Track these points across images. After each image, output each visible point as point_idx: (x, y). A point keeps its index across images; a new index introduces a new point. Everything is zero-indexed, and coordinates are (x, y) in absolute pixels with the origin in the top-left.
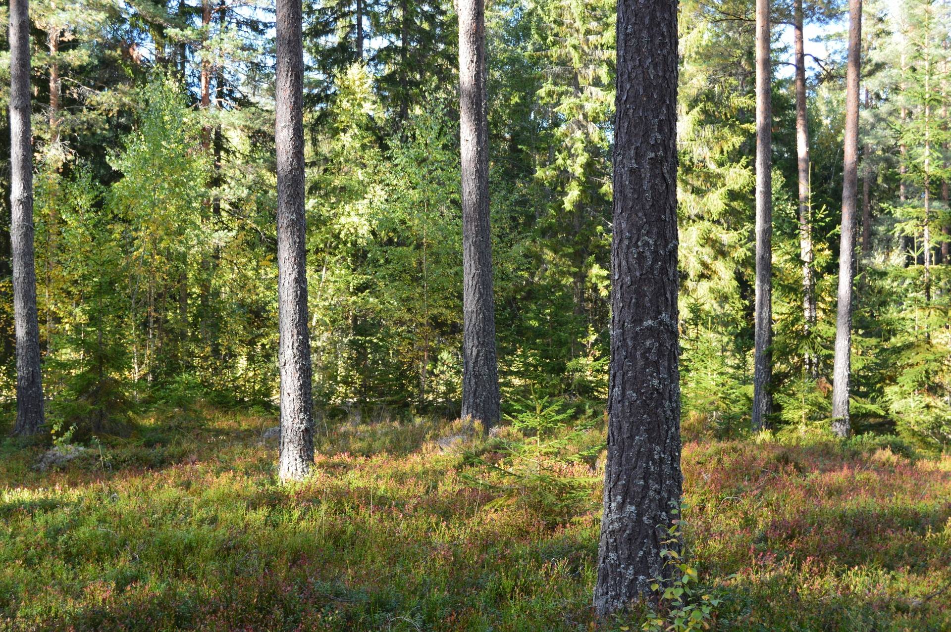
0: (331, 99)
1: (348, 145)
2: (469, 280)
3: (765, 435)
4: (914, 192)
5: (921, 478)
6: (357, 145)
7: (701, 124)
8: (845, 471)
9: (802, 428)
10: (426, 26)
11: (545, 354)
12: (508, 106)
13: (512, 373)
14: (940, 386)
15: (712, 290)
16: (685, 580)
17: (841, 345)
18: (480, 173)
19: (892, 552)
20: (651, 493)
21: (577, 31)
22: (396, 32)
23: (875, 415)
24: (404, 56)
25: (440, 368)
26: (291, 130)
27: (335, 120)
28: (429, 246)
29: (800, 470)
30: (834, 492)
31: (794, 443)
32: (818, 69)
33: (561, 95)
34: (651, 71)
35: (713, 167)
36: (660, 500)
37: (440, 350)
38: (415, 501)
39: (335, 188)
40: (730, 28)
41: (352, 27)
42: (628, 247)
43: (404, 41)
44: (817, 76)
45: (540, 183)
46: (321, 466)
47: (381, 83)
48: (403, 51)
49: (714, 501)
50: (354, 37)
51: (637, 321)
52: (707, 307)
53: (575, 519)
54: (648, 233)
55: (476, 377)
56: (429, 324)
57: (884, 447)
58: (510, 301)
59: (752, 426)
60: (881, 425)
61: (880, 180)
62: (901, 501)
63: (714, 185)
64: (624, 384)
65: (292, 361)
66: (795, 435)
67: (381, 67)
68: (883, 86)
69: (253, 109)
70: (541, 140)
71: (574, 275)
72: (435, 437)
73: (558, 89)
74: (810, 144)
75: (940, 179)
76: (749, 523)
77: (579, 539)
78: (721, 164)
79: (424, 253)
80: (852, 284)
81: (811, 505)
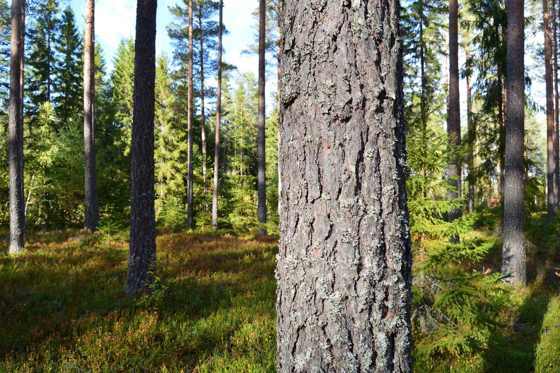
0: (37, 114)
1: (44, 131)
2: (87, 180)
3: (190, 231)
4: (238, 152)
5: (238, 242)
6: (47, 131)
7: (172, 128)
8: (215, 241)
9: (202, 228)
10: (74, 90)
11: (116, 206)
12: (105, 119)
13: (104, 212)
14: (246, 213)
15: (175, 183)
16: (156, 281)
17: (215, 201)
18: (91, 142)
19: (228, 267)
20: (145, 252)
21: (130, 95)
22: (63, 92)
23: (226, 223)
24: (66, 100)
25: (78, 211)
26: (15, 124)
27: (39, 122)
28: (74, 168)
29: (201, 242)
30: (211, 248)
31: (200, 233)
32: (209, 112)
33: (123, 116)
34: (145, 109)
35: (175, 143)
36: (149, 254)
37: (78, 205)
38: (63, 259)
39: (38, 146)
40: (181, 98)
41: (46, 88)
42: (137, 168)
43: (66, 94)
44: (208, 115)
45: (116, 146)
46: (27, 248)
47: (57, 109)
48: (65, 98)
49: (171, 254)
50: (47, 92)
51: (140, 193)
52: (173, 189)
53: (122, 262)
54: (144, 164)
55: (89, 214)
56: (74, 195)
57: (228, 233)
58: (104, 187)
59: (186, 228)
60: (228, 226)
61: (229, 149)
62: (232, 250)
63: (176, 149)
64: (135, 215)
65: (15, 209)
66: (200, 231)
67: (57, 103)
68: (230, 119)
69: (5, 116)
70: (116, 131)
71: (128, 178)
72: (73, 236)
73: (122, 114)
74: (206, 136)
75: (246, 149)
76: (182, 260)
77: (123, 269)
78: (178, 142)
79: (72, 170)
80: (218, 182)
81: (203, 253)
